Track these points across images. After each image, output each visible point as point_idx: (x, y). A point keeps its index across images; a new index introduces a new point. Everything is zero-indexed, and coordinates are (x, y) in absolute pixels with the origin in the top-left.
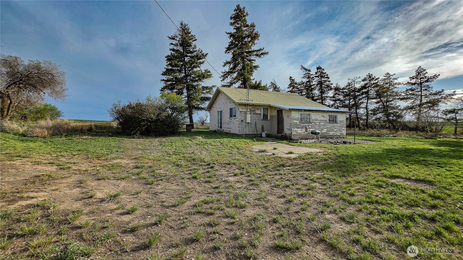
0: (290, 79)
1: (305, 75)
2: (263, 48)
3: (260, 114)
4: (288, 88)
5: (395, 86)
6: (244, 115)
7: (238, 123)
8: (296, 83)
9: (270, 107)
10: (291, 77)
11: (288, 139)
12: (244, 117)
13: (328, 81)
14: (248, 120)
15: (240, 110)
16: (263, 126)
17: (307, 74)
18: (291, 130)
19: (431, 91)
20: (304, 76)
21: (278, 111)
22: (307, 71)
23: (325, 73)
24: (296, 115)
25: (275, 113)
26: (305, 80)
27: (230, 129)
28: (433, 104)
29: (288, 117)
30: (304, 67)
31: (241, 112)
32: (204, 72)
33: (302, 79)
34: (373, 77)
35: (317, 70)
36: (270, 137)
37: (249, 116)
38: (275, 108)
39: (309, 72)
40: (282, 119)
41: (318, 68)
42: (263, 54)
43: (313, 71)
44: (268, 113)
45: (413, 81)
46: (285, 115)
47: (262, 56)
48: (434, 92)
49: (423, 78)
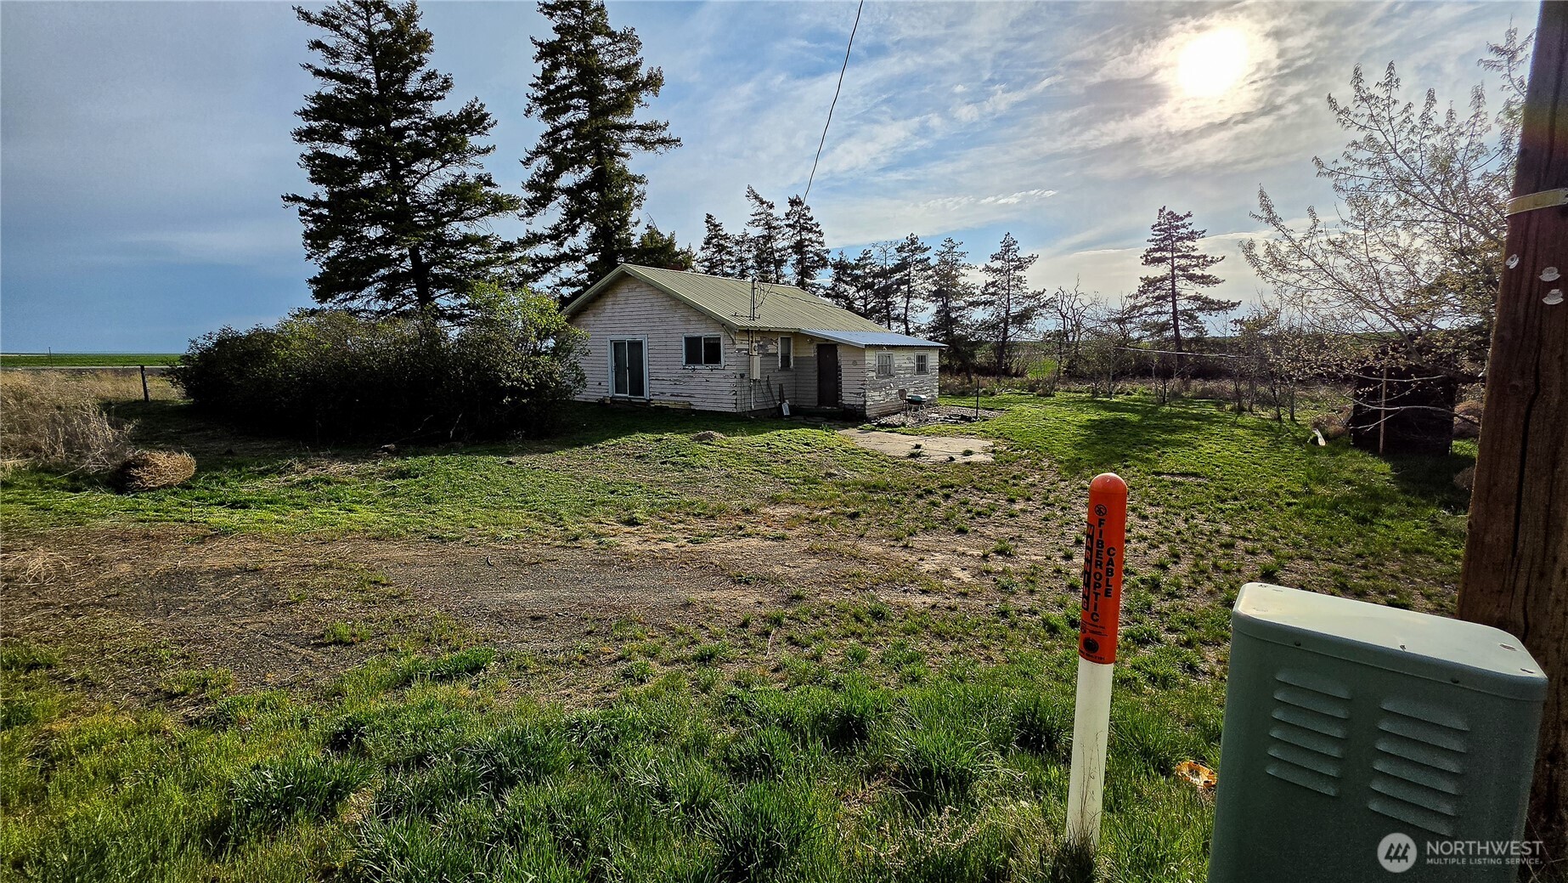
0: (707, 222)
1: (757, 217)
2: (666, 125)
3: (776, 355)
4: (703, 249)
5: (961, 271)
6: (745, 359)
7: (735, 380)
8: (726, 237)
9: (798, 336)
10: (709, 216)
11: (854, 417)
12: (745, 363)
13: (819, 243)
14: (756, 375)
15: (737, 347)
16: (781, 385)
17: (764, 216)
18: (864, 396)
19: (1025, 290)
20: (753, 218)
21: (820, 347)
22: (765, 205)
23: (811, 219)
24: (871, 359)
25: (811, 352)
26: (756, 232)
27: (688, 399)
28: (1023, 318)
29: (855, 363)
30: (757, 192)
31: (740, 350)
32: (473, 181)
33: (747, 228)
34: (919, 243)
35: (792, 206)
36: (802, 416)
37: (757, 361)
38: (812, 338)
39: (771, 211)
40: (836, 369)
41: (793, 203)
42: (663, 141)
43: (781, 210)
44: (789, 350)
45: (998, 264)
46: (844, 359)
47: (660, 148)
48: (1030, 292)
49: (1013, 260)
